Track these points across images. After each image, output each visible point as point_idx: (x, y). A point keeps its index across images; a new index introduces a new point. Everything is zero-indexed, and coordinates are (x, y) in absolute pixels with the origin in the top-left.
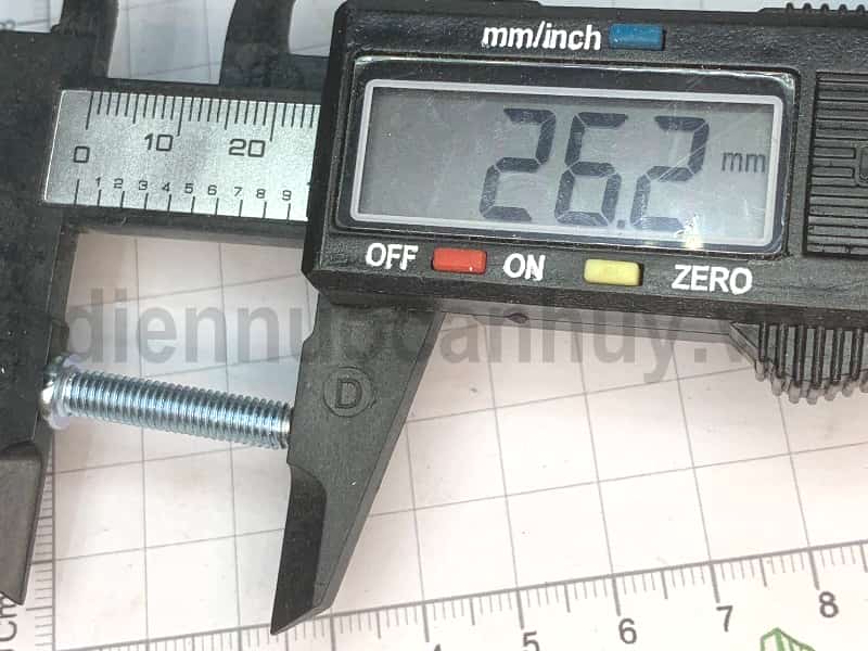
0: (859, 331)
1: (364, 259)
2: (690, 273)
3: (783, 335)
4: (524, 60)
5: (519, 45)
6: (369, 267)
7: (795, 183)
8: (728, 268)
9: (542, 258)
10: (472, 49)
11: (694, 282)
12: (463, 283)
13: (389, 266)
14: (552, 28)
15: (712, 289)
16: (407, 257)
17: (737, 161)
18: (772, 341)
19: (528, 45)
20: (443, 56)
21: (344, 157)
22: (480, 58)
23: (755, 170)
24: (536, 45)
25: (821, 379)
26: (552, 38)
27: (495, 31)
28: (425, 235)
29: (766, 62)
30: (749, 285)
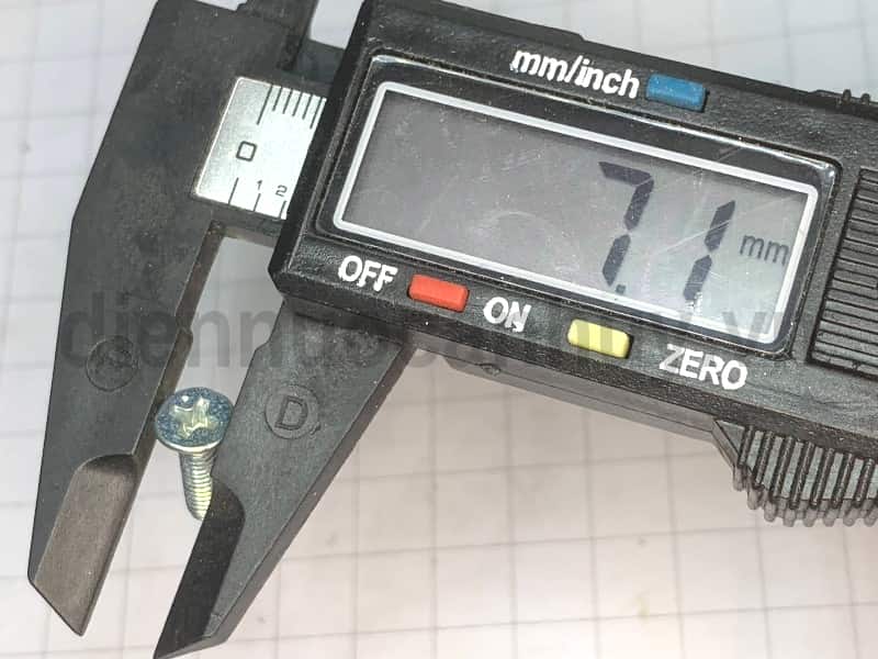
0: (850, 456)
1: (337, 270)
2: (682, 356)
3: (768, 443)
4: (552, 93)
5: (550, 76)
6: (341, 281)
7: (813, 283)
8: (724, 360)
9: (527, 308)
10: (498, 72)
11: (684, 366)
12: (437, 317)
13: (362, 283)
15: (702, 377)
16: (383, 279)
17: (757, 247)
18: (755, 447)
19: (560, 78)
20: (467, 72)
21: (339, 158)
22: (506, 82)
23: (774, 260)
24: (568, 80)
25: (798, 500)
26: (586, 75)
27: (528, 57)
28: (407, 258)
29: (809, 147)
30: (741, 383)
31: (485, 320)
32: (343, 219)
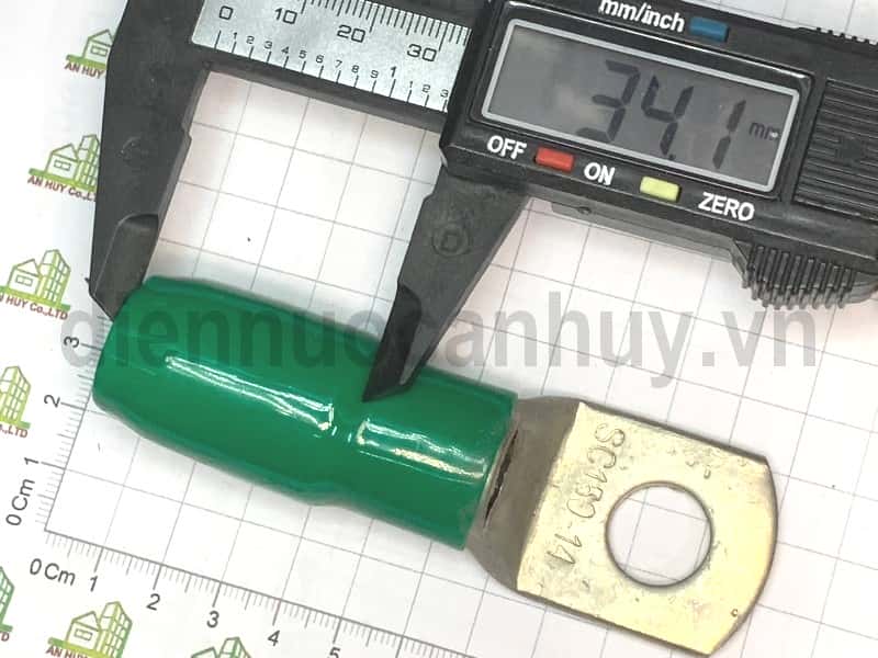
0: (818, 261)
1: (486, 145)
3: (766, 254)
4: (626, 28)
5: (625, 17)
6: (489, 152)
7: (796, 153)
8: (739, 201)
9: (613, 170)
10: (592, 13)
12: (553, 176)
13: (503, 154)
15: (726, 213)
16: (517, 150)
17: (760, 130)
18: (758, 256)
19: (632, 18)
20: (569, 13)
22: (597, 20)
24: (637, 19)
25: (786, 289)
26: (650, 16)
28: (533, 137)
30: (750, 217)
32: (489, 111)
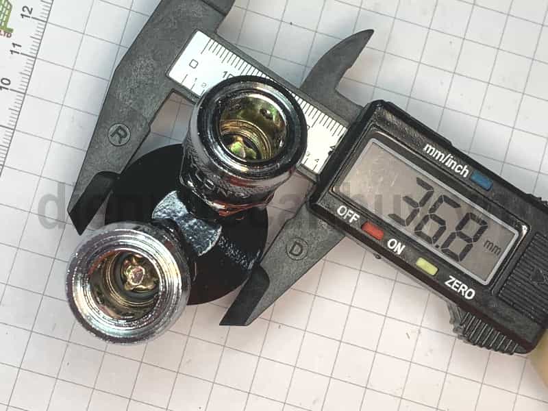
2: (453, 282)
11: (453, 286)
14: (453, 159)
23: (495, 253)
27: (431, 148)
31: (387, 246)
